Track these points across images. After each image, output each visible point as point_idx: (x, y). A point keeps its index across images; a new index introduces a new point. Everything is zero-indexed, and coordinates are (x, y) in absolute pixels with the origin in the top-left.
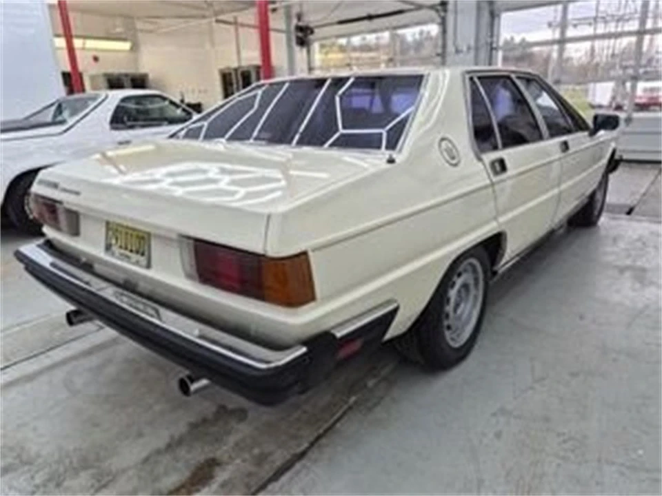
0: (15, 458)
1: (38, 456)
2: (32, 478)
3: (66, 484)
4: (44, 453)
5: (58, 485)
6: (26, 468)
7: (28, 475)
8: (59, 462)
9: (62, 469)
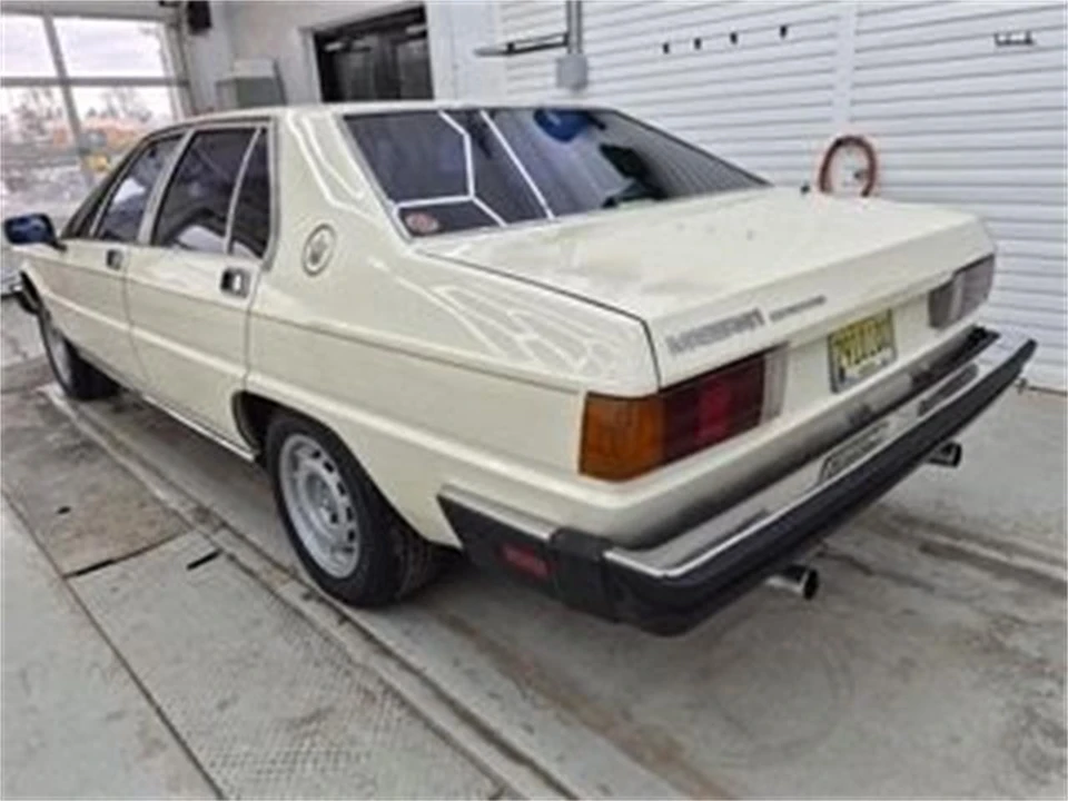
0: (1031, 736)
1: (1010, 705)
2: (1050, 694)
3: (1036, 654)
4: (1001, 702)
5: (1042, 661)
6: (1039, 710)
7: (1051, 702)
8: (1005, 676)
9: (1016, 669)
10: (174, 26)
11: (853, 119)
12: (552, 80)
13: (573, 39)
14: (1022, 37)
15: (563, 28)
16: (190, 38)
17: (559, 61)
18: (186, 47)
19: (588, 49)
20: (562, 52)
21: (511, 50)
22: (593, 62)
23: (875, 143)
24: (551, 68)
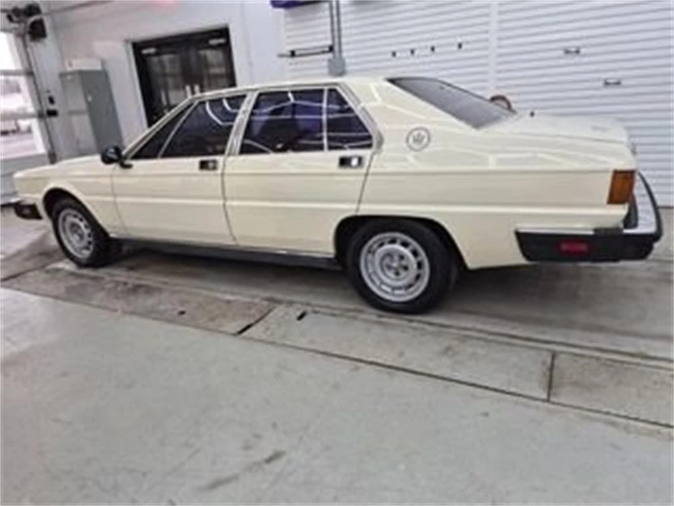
10: (21, 36)
11: (498, 88)
12: (326, 71)
13: (336, 48)
14: (573, 49)
15: (329, 42)
16: (32, 44)
17: (330, 61)
18: (29, 50)
19: (345, 54)
20: (330, 55)
21: (293, 54)
22: (347, 61)
23: (510, 98)
24: (325, 64)
